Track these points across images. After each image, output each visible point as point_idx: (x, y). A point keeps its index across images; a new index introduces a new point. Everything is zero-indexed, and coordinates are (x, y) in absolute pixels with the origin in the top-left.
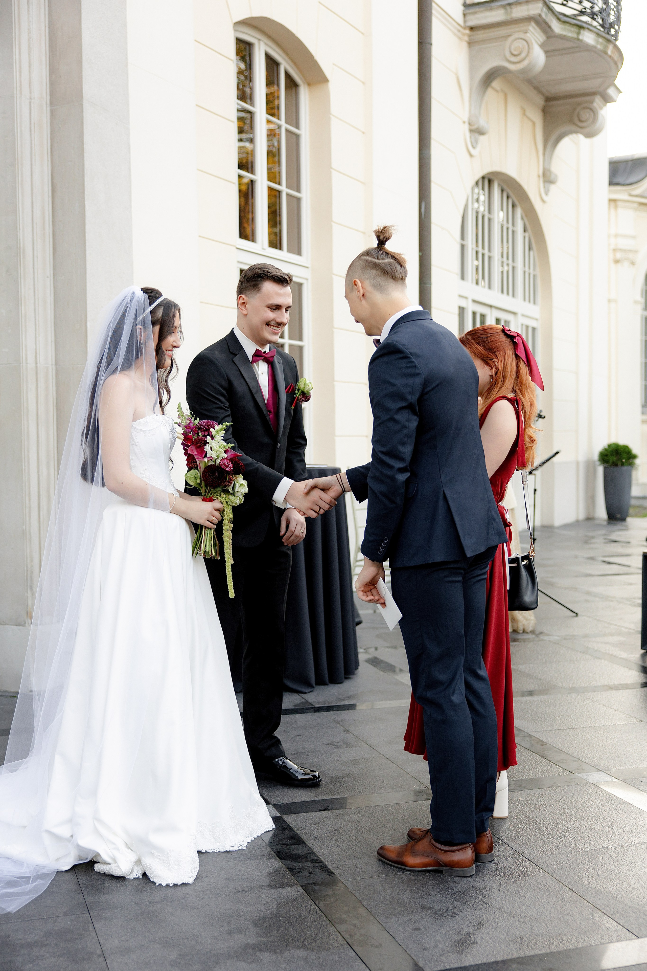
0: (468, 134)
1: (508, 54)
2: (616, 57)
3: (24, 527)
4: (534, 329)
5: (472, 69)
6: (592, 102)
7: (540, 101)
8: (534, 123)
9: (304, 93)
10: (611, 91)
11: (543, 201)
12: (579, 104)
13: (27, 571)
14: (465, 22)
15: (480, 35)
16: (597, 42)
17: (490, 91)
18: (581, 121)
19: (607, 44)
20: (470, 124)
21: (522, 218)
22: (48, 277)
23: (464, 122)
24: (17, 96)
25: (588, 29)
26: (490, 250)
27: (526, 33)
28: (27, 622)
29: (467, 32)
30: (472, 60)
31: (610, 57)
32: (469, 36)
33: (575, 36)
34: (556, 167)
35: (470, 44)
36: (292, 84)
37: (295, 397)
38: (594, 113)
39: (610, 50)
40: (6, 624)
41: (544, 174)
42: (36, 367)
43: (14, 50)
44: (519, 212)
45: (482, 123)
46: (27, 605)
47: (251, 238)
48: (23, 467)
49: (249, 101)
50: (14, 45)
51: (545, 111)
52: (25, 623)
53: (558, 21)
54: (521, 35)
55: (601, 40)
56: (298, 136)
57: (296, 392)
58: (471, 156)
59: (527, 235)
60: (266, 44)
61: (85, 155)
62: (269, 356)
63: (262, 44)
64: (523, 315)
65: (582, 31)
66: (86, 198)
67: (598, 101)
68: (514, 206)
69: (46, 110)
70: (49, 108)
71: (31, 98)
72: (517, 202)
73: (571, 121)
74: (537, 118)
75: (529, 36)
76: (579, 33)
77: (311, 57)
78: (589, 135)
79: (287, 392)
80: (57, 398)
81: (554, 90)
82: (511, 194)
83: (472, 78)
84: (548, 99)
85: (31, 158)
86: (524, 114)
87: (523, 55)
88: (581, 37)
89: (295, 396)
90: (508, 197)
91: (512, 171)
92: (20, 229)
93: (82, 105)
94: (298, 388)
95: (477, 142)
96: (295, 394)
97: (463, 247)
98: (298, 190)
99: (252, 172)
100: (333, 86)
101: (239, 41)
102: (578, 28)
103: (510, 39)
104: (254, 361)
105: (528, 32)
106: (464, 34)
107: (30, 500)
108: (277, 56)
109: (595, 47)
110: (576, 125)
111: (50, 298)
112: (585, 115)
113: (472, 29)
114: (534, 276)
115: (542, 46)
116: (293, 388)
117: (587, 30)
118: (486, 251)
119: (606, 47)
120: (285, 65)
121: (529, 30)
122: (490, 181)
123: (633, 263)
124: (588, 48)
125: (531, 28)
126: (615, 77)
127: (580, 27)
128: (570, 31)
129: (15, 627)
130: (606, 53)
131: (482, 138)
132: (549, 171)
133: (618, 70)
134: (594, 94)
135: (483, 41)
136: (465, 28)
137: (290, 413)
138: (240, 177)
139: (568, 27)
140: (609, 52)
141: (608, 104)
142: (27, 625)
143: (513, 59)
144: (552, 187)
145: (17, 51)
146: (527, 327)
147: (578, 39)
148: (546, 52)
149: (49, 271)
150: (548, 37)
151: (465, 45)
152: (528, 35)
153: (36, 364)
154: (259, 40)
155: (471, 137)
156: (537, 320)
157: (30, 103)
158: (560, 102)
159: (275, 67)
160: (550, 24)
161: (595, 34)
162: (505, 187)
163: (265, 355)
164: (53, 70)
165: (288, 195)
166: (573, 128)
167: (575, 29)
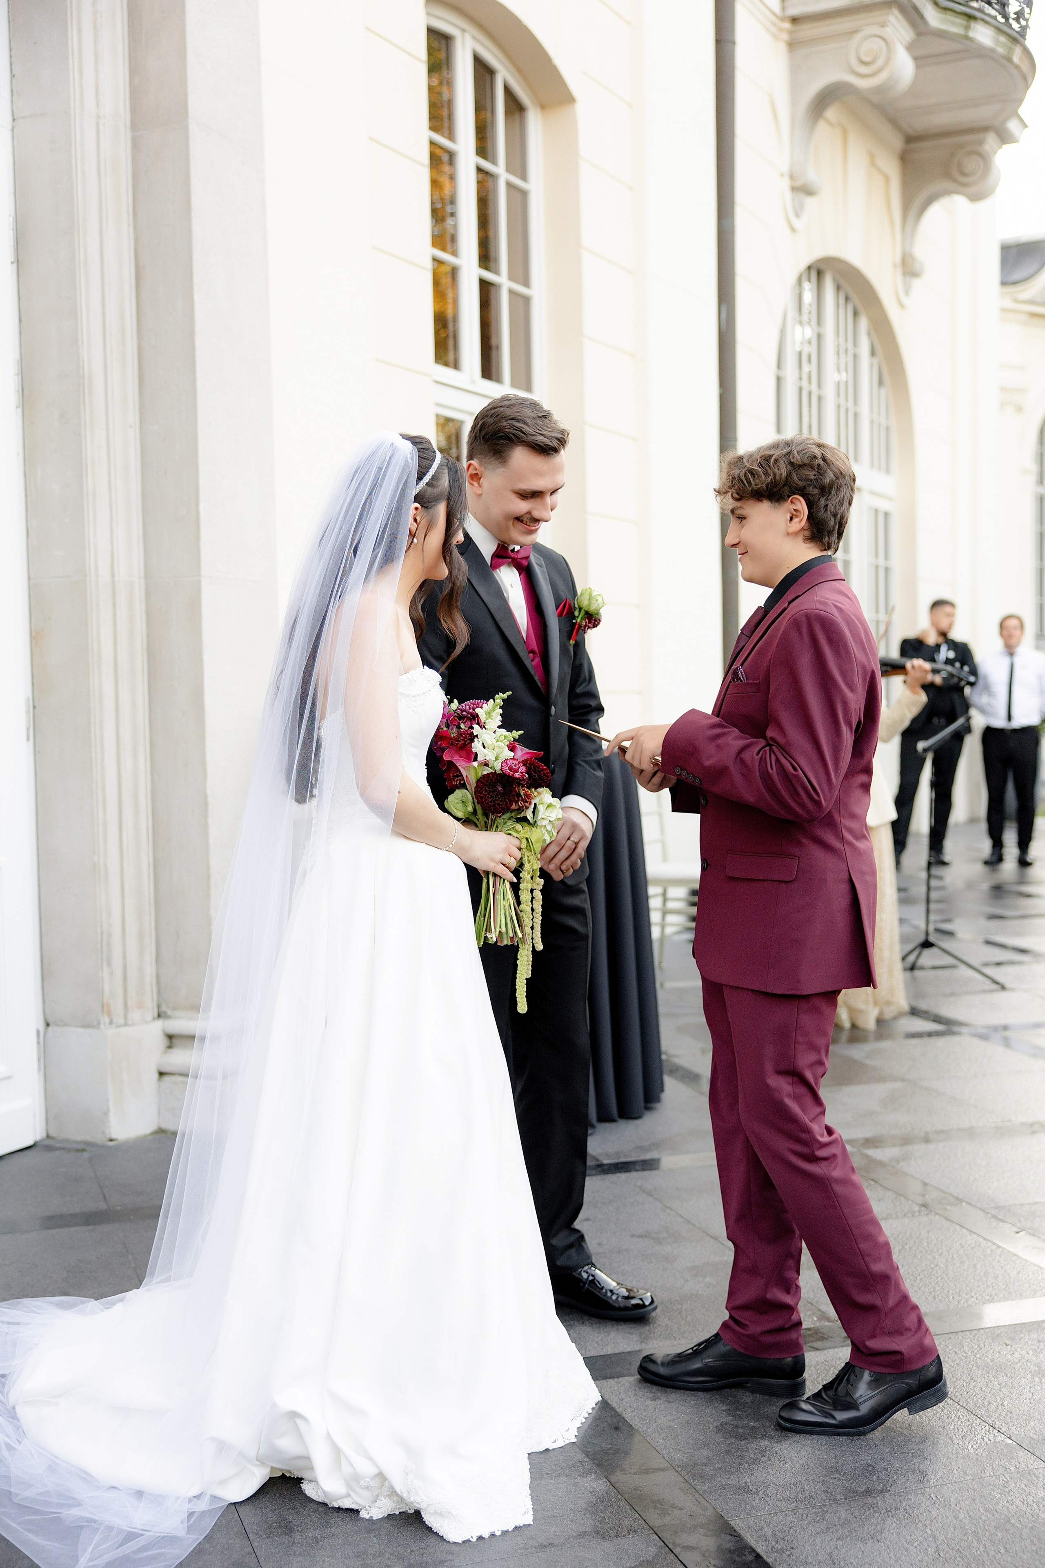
0: (788, 194)
1: (854, 62)
2: (1025, 67)
3: (96, 858)
4: (886, 515)
5: (795, 88)
6: (981, 143)
7: (897, 142)
8: (887, 179)
9: (534, 120)
10: (1012, 125)
11: (902, 306)
12: (960, 146)
13: (102, 933)
14: (784, 9)
15: (807, 31)
16: (997, 42)
17: (822, 125)
18: (963, 174)
19: (1013, 46)
20: (792, 177)
21: (869, 335)
22: (131, 426)
23: (782, 175)
24: (75, 113)
25: (983, 20)
26: (819, 386)
27: (883, 26)
28: (102, 1022)
29: (787, 25)
30: (795, 71)
31: (1017, 67)
32: (791, 32)
33: (960, 31)
34: (921, 251)
35: (792, 45)
36: (515, 106)
37: (575, 624)
38: (985, 160)
39: (1017, 56)
40: (66, 1025)
41: (904, 263)
42: (113, 582)
43: (69, 32)
44: (864, 323)
45: (811, 176)
46: (103, 993)
47: (452, 364)
48: (94, 755)
49: (446, 132)
50: (69, 23)
51: (904, 159)
52: (99, 1023)
53: (935, 7)
54: (876, 30)
55: (1003, 39)
56: (524, 194)
57: (576, 613)
58: (793, 230)
59: (875, 361)
60: (474, 38)
61: (193, 214)
62: (520, 556)
63: (468, 37)
64: (872, 493)
65: (973, 24)
66: (196, 288)
67: (991, 139)
68: (856, 314)
69: (125, 136)
70: (129, 134)
71: (98, 117)
72: (860, 308)
73: (947, 175)
74: (892, 168)
75: (888, 32)
76: (967, 28)
77: (547, 59)
78: (975, 198)
79: (560, 615)
80: (148, 636)
81: (920, 124)
82: (852, 295)
83: (794, 102)
84: (910, 139)
85: (101, 220)
86: (873, 163)
87: (880, 63)
88: (971, 34)
89: (574, 621)
90: (847, 299)
91: (854, 257)
92: (82, 343)
93: (186, 128)
94: (579, 606)
95: (802, 207)
96: (574, 617)
97: (779, 380)
98: (526, 283)
99: (455, 253)
100: (583, 109)
101: (432, 32)
102: (966, 18)
103: (858, 36)
104: (495, 566)
105: (887, 26)
106: (781, 30)
107: (105, 812)
108: (491, 58)
109: (992, 50)
110: (955, 181)
111: (134, 463)
112: (970, 164)
113: (794, 20)
114: (888, 429)
115: (909, 48)
116: (570, 605)
117: (982, 22)
118: (814, 387)
119: (1011, 50)
120: (504, 75)
121: (889, 21)
122: (820, 273)
123: (1019, 409)
124: (982, 53)
125: (892, 19)
126: (1020, 101)
127: (971, 17)
128: (953, 23)
129: (81, 1030)
130: (1010, 60)
131: (810, 201)
132: (912, 257)
133: (1027, 87)
134: (985, 129)
135: (812, 41)
136: (782, 19)
137: (568, 651)
138: (435, 260)
139: (950, 17)
140: (1016, 59)
141: (1004, 146)
142: (102, 1026)
143: (863, 70)
144: (916, 283)
145: (75, 33)
146: (876, 511)
147: (967, 37)
148: (916, 59)
149: (133, 416)
150: (919, 34)
151: (782, 48)
152: (888, 29)
153: (113, 576)
154: (463, 31)
155: (793, 200)
156: (890, 499)
157: (98, 124)
158: (928, 144)
159: (488, 77)
160: (921, 11)
161: (993, 29)
162: (844, 284)
163: (512, 555)
164: (135, 68)
165: (511, 292)
166: (949, 185)
167: (961, 21)
